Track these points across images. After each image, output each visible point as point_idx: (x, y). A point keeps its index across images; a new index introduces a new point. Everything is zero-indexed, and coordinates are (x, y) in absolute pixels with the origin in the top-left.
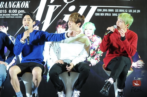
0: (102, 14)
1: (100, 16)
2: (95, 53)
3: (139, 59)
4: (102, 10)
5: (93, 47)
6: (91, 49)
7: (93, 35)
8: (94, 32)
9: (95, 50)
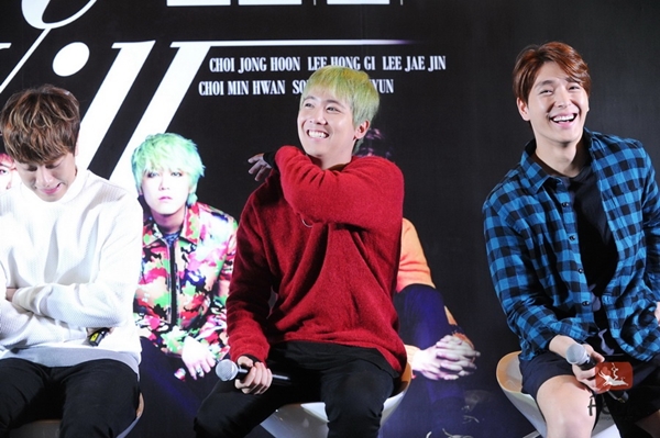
0: (235, 88)
1: (227, 98)
2: (207, 303)
3: (450, 330)
4: (238, 66)
5: (191, 275)
6: (183, 284)
7: (189, 207)
8: (194, 188)
9: (206, 287)
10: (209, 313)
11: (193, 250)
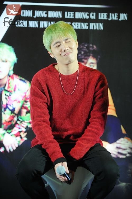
0: (33, 24)
1: (28, 29)
2: (16, 119)
4: (34, 14)
5: (9, 106)
6: (5, 110)
7: (10, 76)
8: (12, 68)
9: (15, 112)
10: (16, 123)
11: (10, 95)
